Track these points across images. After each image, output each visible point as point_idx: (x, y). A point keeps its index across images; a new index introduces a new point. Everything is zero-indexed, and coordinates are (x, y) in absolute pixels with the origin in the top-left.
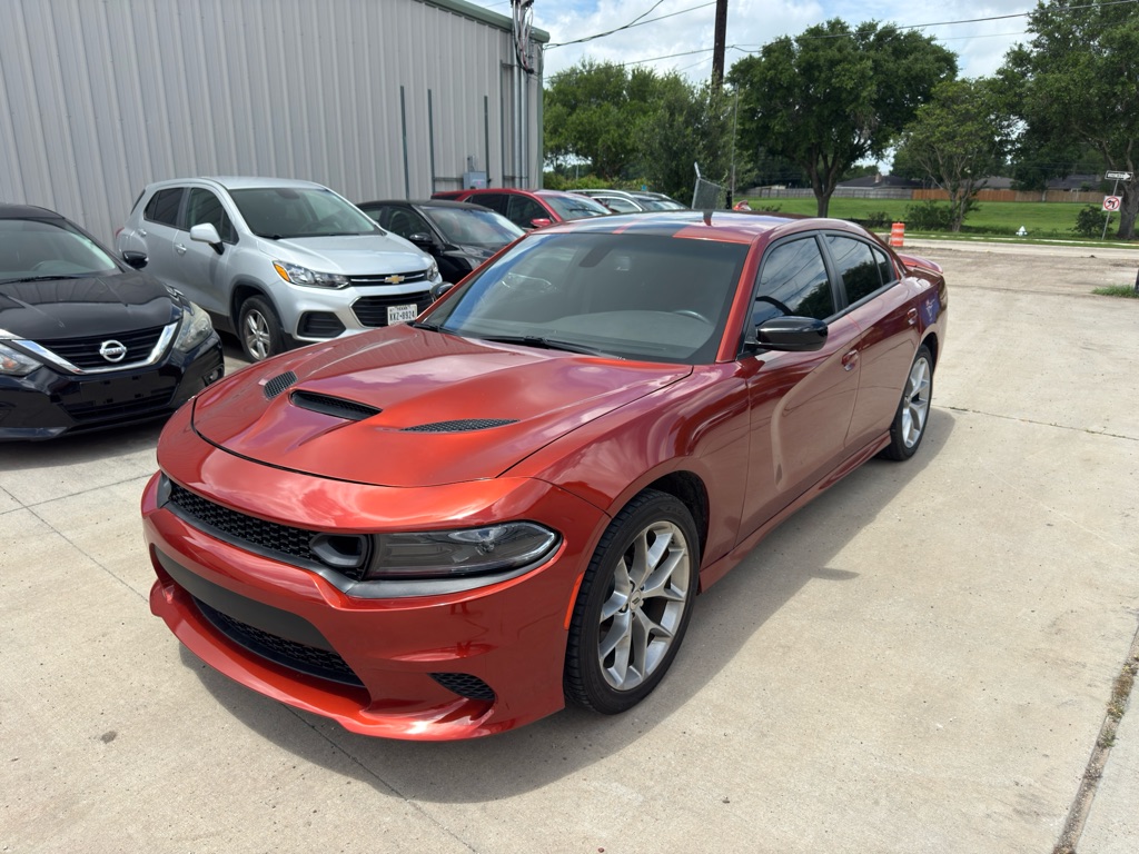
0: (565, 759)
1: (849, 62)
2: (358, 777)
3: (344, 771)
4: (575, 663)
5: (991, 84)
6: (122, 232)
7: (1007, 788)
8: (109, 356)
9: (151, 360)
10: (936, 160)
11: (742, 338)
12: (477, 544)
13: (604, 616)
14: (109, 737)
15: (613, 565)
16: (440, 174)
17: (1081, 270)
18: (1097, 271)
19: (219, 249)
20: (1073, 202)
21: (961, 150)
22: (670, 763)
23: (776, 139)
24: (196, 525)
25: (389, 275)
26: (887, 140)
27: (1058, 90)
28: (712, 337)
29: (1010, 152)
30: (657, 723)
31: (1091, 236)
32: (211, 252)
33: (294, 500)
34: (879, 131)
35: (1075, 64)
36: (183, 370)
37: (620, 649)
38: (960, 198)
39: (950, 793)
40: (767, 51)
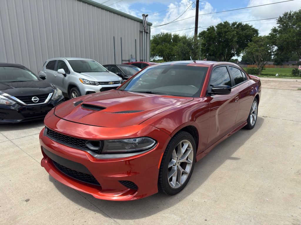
0: (158, 208)
1: (230, 32)
2: (98, 212)
3: (94, 210)
4: (161, 179)
5: (268, 37)
6: (40, 72)
7: (289, 217)
8: (34, 101)
9: (45, 102)
10: (254, 57)
11: (207, 91)
12: (133, 143)
13: (169, 166)
14: (27, 200)
15: (172, 151)
16: (123, 59)
17: (294, 84)
18: (298, 84)
19: (65, 75)
20: (290, 68)
21: (260, 54)
22: (189, 209)
23: (211, 52)
24: (54, 140)
25: (110, 82)
26: (240, 51)
27: (286, 39)
28: (199, 91)
29: (273, 55)
30: (184, 198)
31: (296, 76)
32: (63, 76)
33: (82, 133)
34: (238, 49)
35: (290, 32)
36: (54, 105)
37: (174, 176)
38: (260, 66)
39: (273, 218)
40: (208, 29)
